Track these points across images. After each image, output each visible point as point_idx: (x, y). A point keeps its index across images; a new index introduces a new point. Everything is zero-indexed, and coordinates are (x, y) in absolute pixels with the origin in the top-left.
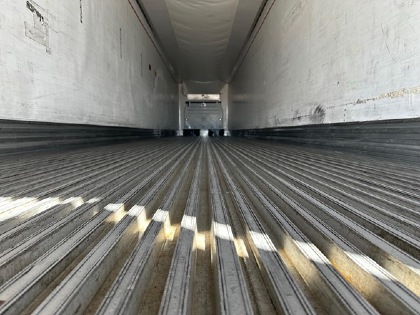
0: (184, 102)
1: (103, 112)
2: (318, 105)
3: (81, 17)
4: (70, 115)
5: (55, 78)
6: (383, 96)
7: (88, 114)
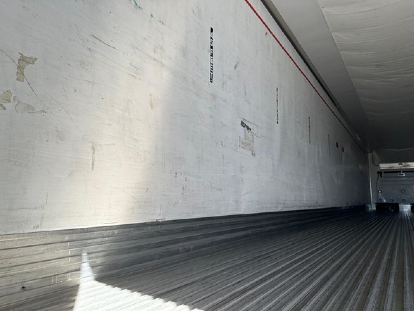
0: (376, 172)
1: (295, 198)
3: (278, 119)
4: (269, 205)
5: (258, 175)
7: (282, 202)
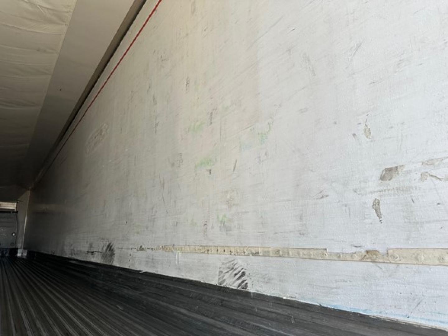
2: (109, 242)
6: (159, 248)
